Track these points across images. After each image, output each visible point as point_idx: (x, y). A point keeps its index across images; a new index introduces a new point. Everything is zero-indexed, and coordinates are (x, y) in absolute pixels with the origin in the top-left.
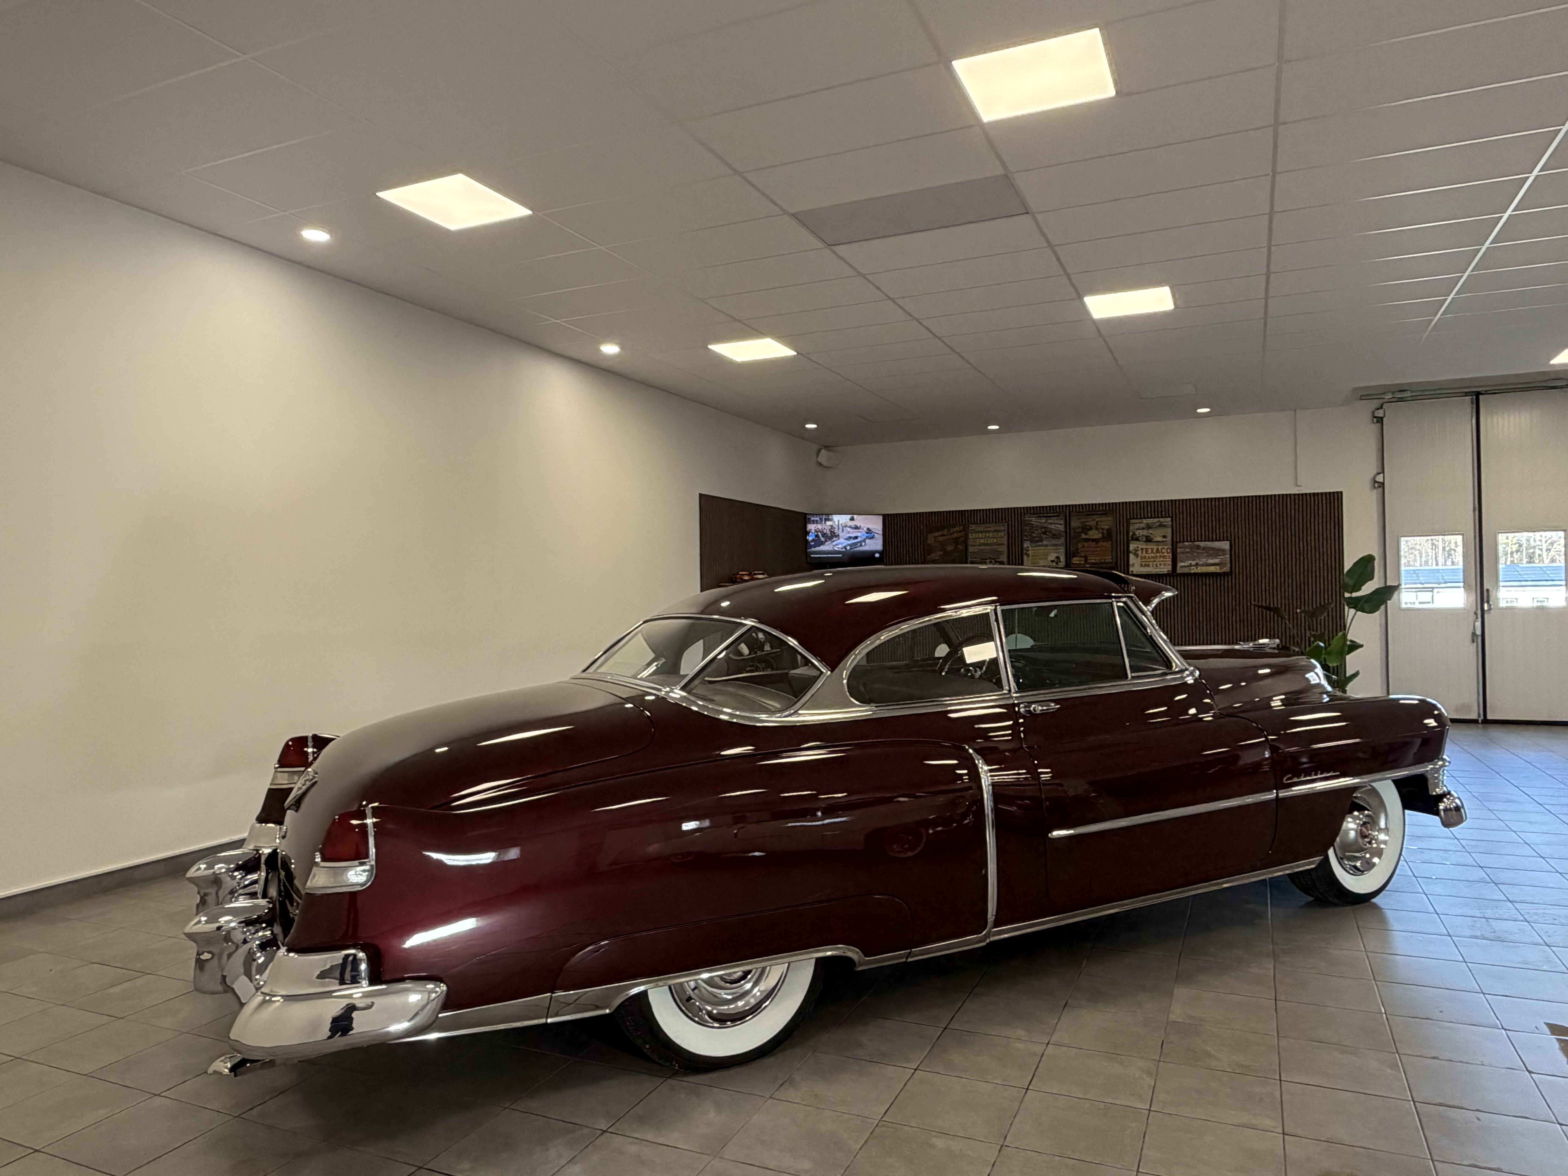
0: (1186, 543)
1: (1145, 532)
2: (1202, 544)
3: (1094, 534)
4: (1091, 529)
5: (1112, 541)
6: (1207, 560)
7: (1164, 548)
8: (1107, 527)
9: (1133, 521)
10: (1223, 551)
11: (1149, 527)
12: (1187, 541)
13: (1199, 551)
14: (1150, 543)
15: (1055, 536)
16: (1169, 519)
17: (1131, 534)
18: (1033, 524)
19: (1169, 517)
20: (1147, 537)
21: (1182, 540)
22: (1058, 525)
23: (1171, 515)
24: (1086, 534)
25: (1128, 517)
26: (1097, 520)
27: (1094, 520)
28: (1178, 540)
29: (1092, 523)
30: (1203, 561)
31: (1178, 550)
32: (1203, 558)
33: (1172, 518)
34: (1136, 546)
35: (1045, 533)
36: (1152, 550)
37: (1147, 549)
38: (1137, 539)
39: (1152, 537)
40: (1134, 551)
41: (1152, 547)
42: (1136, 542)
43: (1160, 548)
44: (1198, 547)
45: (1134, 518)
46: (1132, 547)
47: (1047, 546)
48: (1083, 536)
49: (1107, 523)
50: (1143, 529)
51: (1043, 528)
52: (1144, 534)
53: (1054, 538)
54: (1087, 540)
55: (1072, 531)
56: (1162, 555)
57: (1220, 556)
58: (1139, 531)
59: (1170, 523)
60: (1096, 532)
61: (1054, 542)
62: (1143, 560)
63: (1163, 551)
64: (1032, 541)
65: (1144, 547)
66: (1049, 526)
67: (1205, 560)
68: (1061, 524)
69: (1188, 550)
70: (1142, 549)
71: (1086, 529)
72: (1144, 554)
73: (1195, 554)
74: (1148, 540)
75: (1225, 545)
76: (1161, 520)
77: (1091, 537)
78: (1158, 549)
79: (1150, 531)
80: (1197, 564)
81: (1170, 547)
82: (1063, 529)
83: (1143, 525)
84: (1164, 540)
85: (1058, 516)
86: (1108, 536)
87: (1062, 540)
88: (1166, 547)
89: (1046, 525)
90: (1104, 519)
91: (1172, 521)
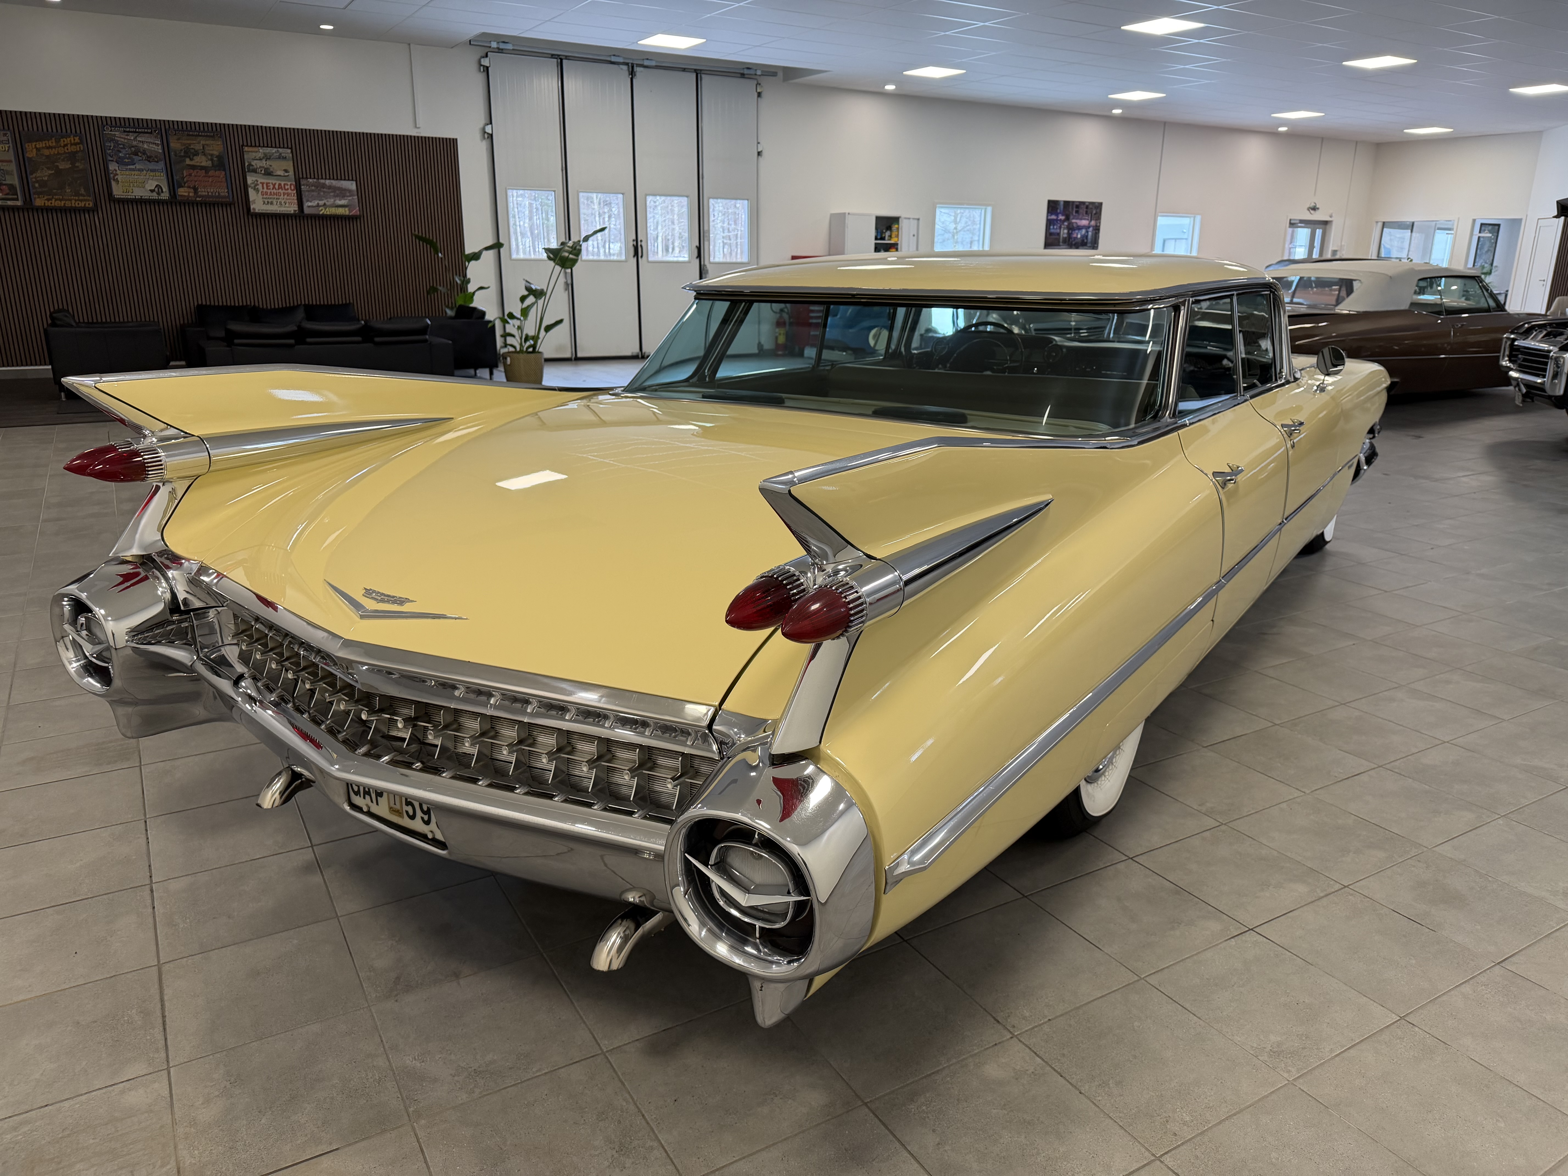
0: (311, 180)
1: (264, 163)
2: (328, 182)
3: (201, 161)
4: (196, 154)
5: (224, 170)
6: (335, 201)
7: (287, 185)
8: (216, 153)
9: (246, 149)
10: (350, 191)
11: (267, 157)
12: (310, 178)
13: (325, 190)
14: (270, 177)
15: (149, 159)
16: (289, 151)
17: (247, 164)
18: (118, 141)
19: (287, 148)
20: (266, 169)
21: (305, 176)
22: (151, 144)
23: (290, 146)
24: (191, 160)
25: (241, 143)
26: (203, 142)
27: (199, 143)
28: (301, 176)
29: (199, 147)
30: (331, 201)
31: (302, 187)
32: (330, 198)
33: (291, 148)
34: (254, 179)
35: (137, 155)
36: (274, 185)
37: (267, 184)
38: (255, 171)
39: (271, 170)
40: (253, 185)
41: (274, 182)
42: (253, 174)
43: (283, 183)
44: (324, 186)
45: (247, 146)
46: (250, 179)
47: (140, 170)
48: (188, 162)
49: (216, 147)
50: (261, 159)
51: (133, 147)
52: (261, 165)
53: (149, 161)
54: (193, 167)
55: (172, 154)
56: (286, 192)
57: (347, 197)
58: (255, 161)
59: (291, 155)
60: (204, 158)
61: (152, 166)
62: (265, 196)
63: (286, 187)
64: (120, 162)
65: (265, 181)
66: (141, 145)
67: (332, 200)
68: (157, 145)
69: (313, 188)
70: (263, 184)
71: (189, 153)
72: (265, 190)
73: (322, 193)
74: (268, 173)
75: (352, 185)
76: (280, 150)
77: (198, 164)
78: (280, 185)
79: (268, 163)
80: (325, 204)
81: (294, 183)
82: (161, 151)
83: (260, 155)
84: (286, 174)
85: (151, 133)
86: (220, 164)
87: (161, 165)
88: (289, 183)
89: (135, 143)
90: (212, 142)
91: (292, 152)
